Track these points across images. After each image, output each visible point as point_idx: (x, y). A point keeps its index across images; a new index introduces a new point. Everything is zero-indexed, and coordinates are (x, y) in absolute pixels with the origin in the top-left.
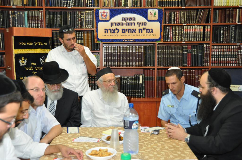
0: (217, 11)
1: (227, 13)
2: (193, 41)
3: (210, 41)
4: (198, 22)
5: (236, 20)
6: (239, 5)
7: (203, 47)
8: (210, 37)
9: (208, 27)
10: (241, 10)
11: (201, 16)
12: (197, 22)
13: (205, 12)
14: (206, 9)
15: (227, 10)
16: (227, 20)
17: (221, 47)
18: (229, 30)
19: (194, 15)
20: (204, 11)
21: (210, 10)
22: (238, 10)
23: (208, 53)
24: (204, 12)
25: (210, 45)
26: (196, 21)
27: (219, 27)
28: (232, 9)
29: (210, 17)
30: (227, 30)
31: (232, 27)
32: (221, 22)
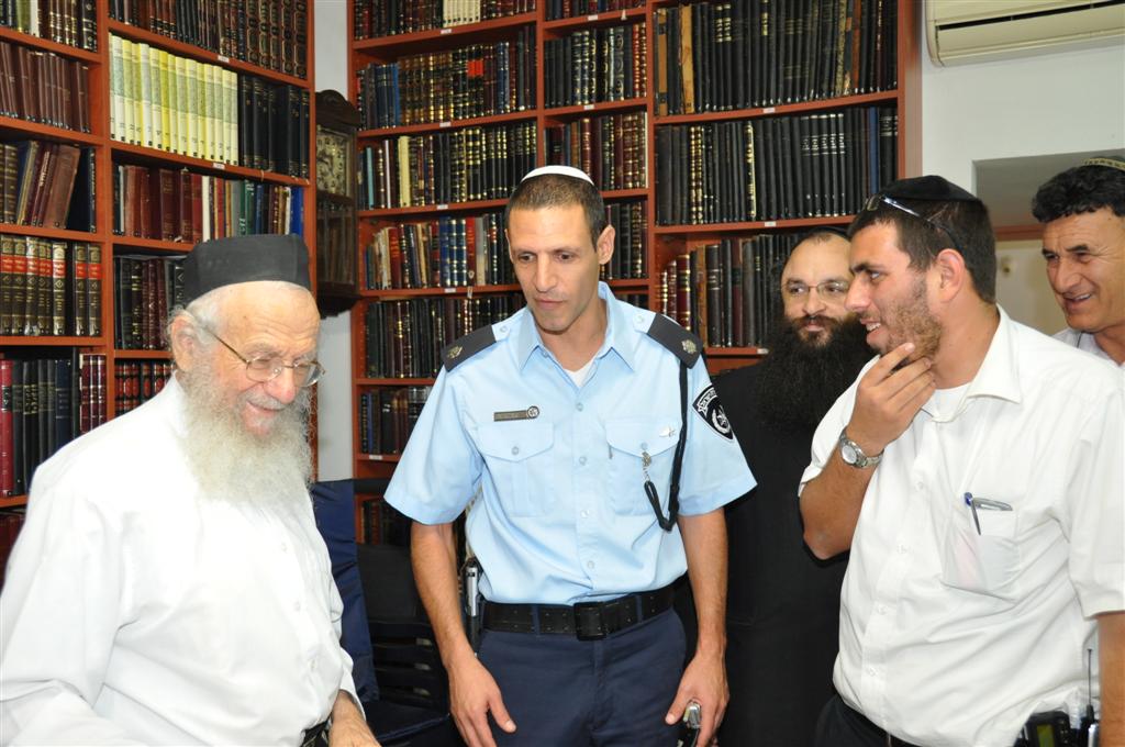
0: (121, 168)
1: (163, 190)
2: (16, 335)
3: (99, 334)
4: (28, 221)
5: (200, 230)
6: (208, 158)
7: (74, 374)
8: (99, 313)
9: (86, 254)
10: (216, 183)
11: (41, 184)
12: (22, 217)
13: (63, 167)
14: (65, 148)
15: (162, 171)
16: (166, 227)
17: (151, 370)
18: (163, 277)
19: (6, 170)
20: (53, 157)
21: (92, 155)
22: (206, 180)
23: (96, 405)
24: (56, 161)
25: (104, 358)
26: (15, 210)
27: (121, 261)
28: (185, 170)
29: (95, 197)
30: (155, 281)
31: (172, 267)
32: (137, 233)
